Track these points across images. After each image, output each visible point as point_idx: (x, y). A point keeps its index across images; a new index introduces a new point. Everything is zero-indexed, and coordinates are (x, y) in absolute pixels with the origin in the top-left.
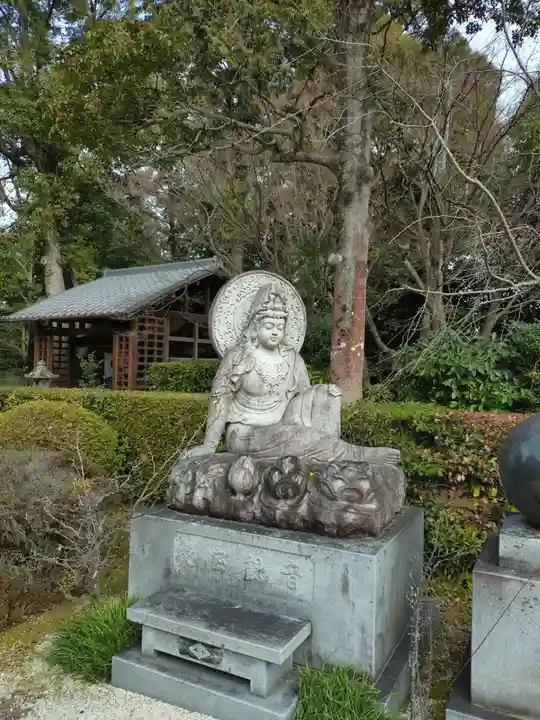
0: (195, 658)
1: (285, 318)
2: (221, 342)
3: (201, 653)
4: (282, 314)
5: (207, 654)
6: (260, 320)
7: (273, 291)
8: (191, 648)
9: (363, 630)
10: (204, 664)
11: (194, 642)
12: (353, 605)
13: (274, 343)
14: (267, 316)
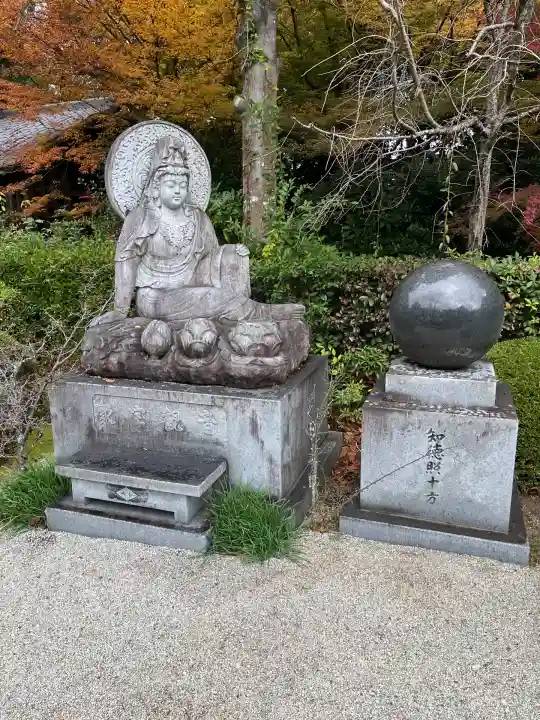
0: (123, 500)
1: (188, 176)
2: (121, 202)
3: (127, 496)
4: (183, 170)
5: (134, 496)
6: (160, 178)
7: (172, 145)
8: (119, 493)
9: (271, 461)
10: (132, 503)
11: (121, 487)
12: (262, 442)
13: (178, 203)
14: (168, 173)
